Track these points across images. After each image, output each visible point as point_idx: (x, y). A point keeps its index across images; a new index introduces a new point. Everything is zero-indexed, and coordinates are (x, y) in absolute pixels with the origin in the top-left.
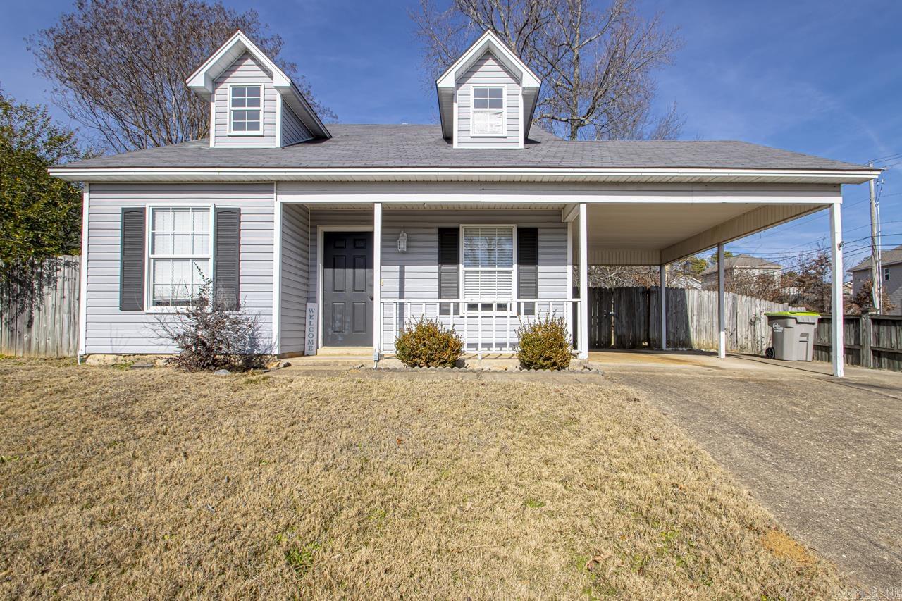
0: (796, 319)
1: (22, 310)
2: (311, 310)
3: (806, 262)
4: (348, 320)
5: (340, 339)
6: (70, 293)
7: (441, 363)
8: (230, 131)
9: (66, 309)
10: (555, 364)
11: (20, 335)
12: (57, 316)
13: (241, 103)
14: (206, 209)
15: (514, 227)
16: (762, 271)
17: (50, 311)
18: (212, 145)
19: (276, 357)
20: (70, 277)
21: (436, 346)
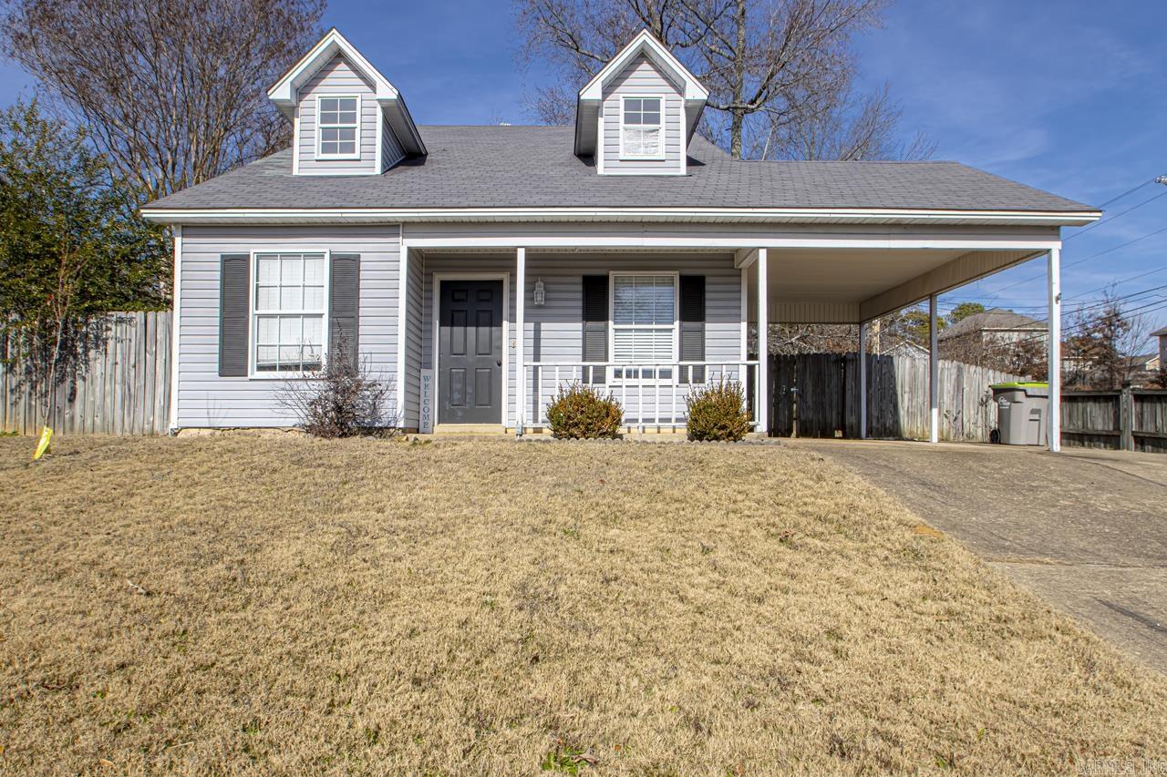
0: (1025, 391)
1: (62, 380)
2: (427, 378)
3: (1087, 320)
4: (469, 390)
5: (460, 414)
6: (123, 358)
7: (600, 434)
8: (318, 155)
9: (119, 378)
10: (730, 434)
11: (59, 412)
12: (108, 387)
13: (332, 118)
14: (321, 256)
15: (676, 275)
16: (1023, 336)
17: (99, 381)
18: (296, 172)
19: (400, 431)
20: (124, 337)
21: (595, 414)
